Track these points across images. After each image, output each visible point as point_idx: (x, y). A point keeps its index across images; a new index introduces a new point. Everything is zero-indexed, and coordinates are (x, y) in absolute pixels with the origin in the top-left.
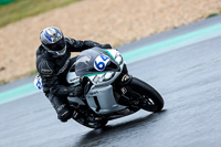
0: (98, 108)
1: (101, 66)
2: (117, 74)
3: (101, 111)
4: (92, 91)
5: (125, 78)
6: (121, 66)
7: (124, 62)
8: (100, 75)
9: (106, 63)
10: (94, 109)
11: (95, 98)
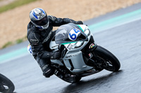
0: (72, 68)
1: (74, 37)
2: (86, 43)
3: (74, 70)
4: (67, 55)
5: (92, 46)
6: (89, 37)
7: (91, 34)
8: (73, 44)
9: (77, 34)
10: (69, 69)
11: (70, 60)
